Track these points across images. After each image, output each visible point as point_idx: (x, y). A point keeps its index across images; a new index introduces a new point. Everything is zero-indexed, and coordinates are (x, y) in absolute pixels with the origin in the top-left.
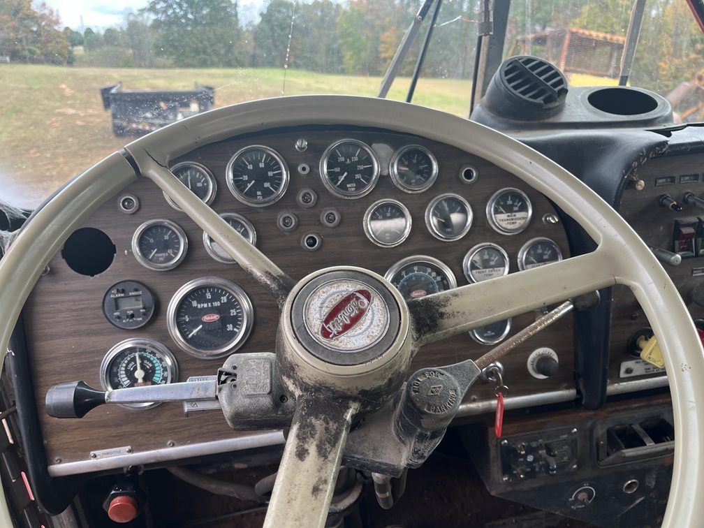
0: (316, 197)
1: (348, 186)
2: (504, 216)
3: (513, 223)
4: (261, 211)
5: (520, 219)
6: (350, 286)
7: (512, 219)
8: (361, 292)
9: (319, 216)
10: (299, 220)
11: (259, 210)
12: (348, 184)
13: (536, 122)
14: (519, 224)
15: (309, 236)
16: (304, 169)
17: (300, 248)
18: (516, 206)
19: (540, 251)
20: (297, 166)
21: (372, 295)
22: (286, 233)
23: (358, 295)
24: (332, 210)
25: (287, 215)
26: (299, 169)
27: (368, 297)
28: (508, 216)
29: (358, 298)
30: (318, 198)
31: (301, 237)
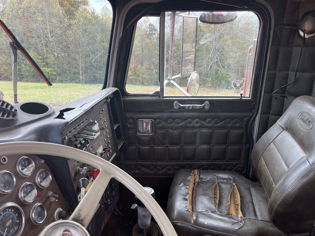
2: (26, 169)
3: (30, 170)
5: (31, 167)
6: (59, 232)
7: (29, 169)
8: (65, 231)
13: (12, 126)
14: (32, 169)
18: (26, 163)
19: (41, 175)
21: (69, 229)
23: (65, 233)
27: (68, 231)
28: (27, 169)
29: (66, 234)
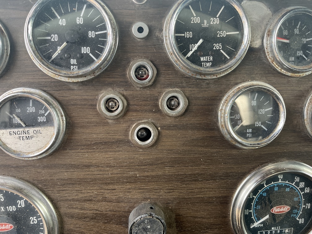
0: (155, 72)
1: (202, 59)
4: (75, 87)
9: (157, 100)
10: (128, 104)
11: (71, 86)
12: (203, 56)
15: (141, 126)
16: (140, 30)
17: (128, 142)
20: (130, 24)
22: (110, 121)
24: (176, 92)
25: (111, 96)
26: (134, 30)
30: (158, 74)
31: (129, 127)
